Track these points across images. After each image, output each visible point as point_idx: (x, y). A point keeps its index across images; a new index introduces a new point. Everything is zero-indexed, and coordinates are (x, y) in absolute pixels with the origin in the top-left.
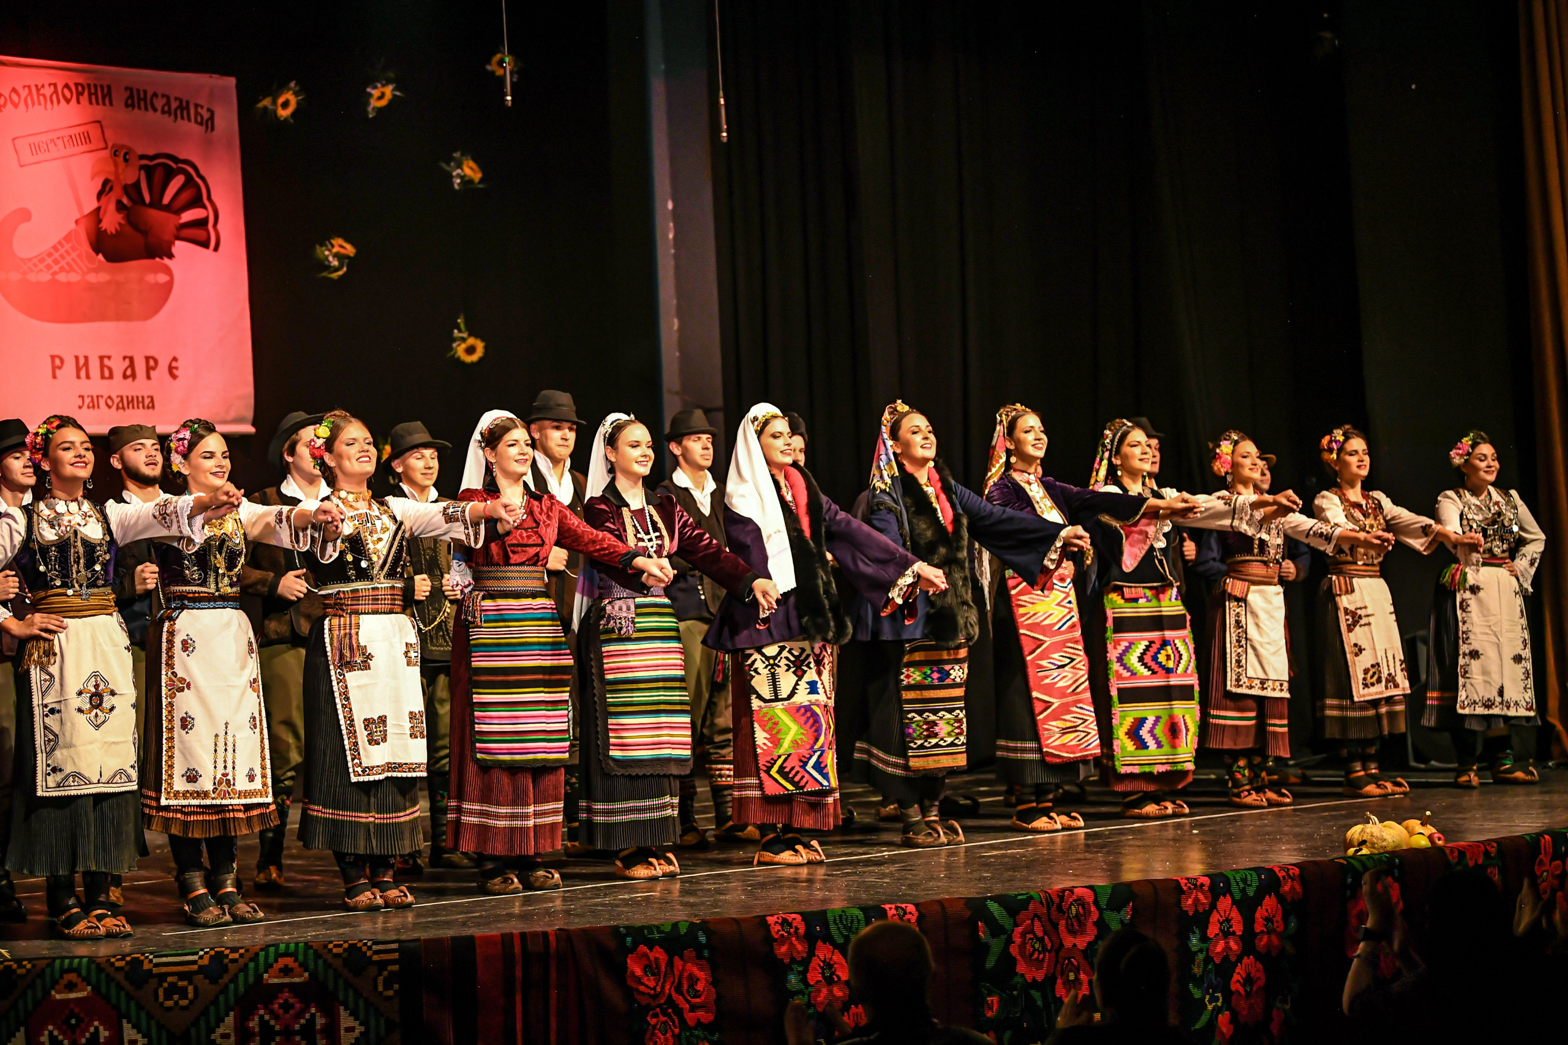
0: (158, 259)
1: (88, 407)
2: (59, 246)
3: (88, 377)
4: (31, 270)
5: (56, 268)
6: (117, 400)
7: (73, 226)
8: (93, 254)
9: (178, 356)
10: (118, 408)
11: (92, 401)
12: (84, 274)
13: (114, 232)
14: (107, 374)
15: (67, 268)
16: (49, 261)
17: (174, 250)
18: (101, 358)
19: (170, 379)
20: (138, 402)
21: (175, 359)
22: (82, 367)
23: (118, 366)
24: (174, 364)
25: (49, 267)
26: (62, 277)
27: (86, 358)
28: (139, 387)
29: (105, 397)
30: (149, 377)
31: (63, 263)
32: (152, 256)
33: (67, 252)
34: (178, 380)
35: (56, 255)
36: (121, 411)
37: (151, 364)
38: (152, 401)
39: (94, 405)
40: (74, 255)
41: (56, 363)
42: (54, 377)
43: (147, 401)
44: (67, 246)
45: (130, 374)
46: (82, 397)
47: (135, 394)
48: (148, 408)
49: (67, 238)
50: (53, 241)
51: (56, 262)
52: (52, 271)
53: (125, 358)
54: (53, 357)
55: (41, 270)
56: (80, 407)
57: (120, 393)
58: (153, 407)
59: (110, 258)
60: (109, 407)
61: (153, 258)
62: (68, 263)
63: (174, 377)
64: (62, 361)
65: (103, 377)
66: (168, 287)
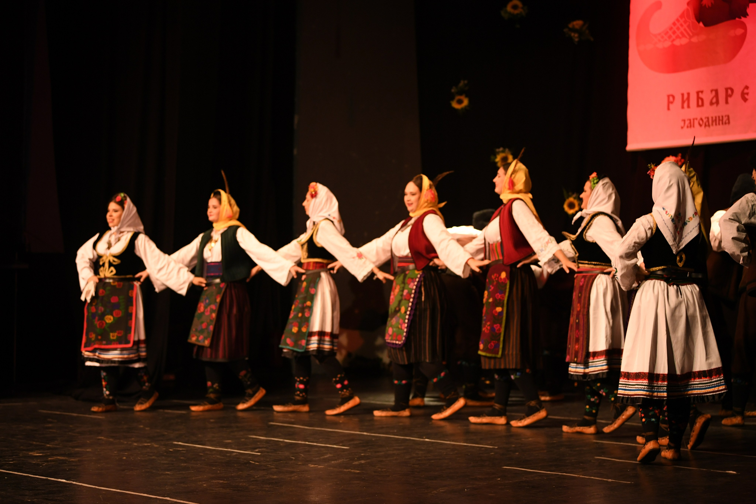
0: (737, 19)
1: (688, 127)
2: (676, 22)
3: (689, 106)
4: (660, 41)
5: (674, 37)
6: (705, 120)
7: (685, 6)
8: (697, 23)
9: (748, 85)
10: (706, 125)
11: (690, 123)
12: (691, 37)
13: (710, 5)
14: (700, 103)
15: (680, 36)
16: (670, 33)
17: (748, 11)
18: (698, 93)
19: (742, 101)
20: (719, 120)
21: (747, 87)
22: (685, 101)
23: (707, 97)
24: (746, 91)
25: (670, 37)
26: (677, 43)
27: (689, 94)
28: (721, 110)
29: (699, 118)
30: (727, 102)
31: (678, 33)
32: (734, 18)
33: (682, 25)
34: (748, 102)
35: (675, 28)
36: (707, 128)
37: (729, 92)
38: (728, 119)
39: (691, 125)
40: (685, 26)
41: (670, 100)
42: (669, 109)
43: (725, 119)
44: (682, 21)
45: (715, 102)
46: (684, 121)
47: (717, 115)
48: (726, 123)
49: (682, 16)
50: (673, 19)
51: (674, 33)
52: (672, 39)
53: (712, 91)
54: (669, 96)
55: (666, 40)
56: (682, 128)
57: (707, 115)
58: (729, 123)
59: (706, 25)
60: (700, 125)
61: (735, 18)
62: (682, 33)
63: (745, 100)
64: (674, 97)
65: (698, 106)
66: (743, 37)
